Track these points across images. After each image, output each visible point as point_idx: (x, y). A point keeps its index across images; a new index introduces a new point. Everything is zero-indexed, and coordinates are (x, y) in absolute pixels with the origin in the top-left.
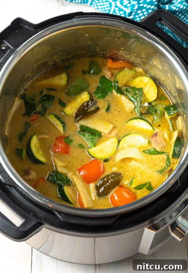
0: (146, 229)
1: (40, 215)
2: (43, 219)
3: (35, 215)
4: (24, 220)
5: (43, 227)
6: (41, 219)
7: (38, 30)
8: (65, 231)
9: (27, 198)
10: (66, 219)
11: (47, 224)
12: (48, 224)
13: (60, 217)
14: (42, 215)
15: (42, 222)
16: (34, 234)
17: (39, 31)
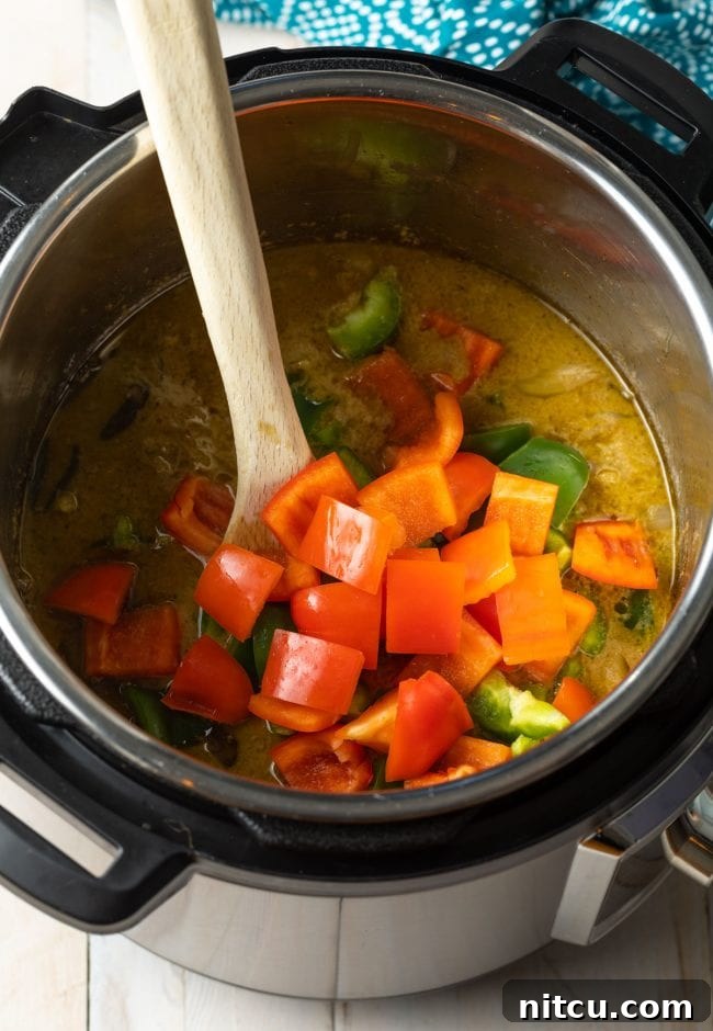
0: (580, 847)
1: (178, 826)
2: (190, 839)
3: (160, 830)
4: (119, 852)
5: (193, 872)
6: (186, 843)
7: (114, 127)
8: (278, 881)
9: (124, 766)
10: (280, 837)
11: (210, 859)
12: (213, 858)
13: (256, 827)
14: (187, 826)
15: (189, 853)
16: (162, 901)
17: (118, 132)
